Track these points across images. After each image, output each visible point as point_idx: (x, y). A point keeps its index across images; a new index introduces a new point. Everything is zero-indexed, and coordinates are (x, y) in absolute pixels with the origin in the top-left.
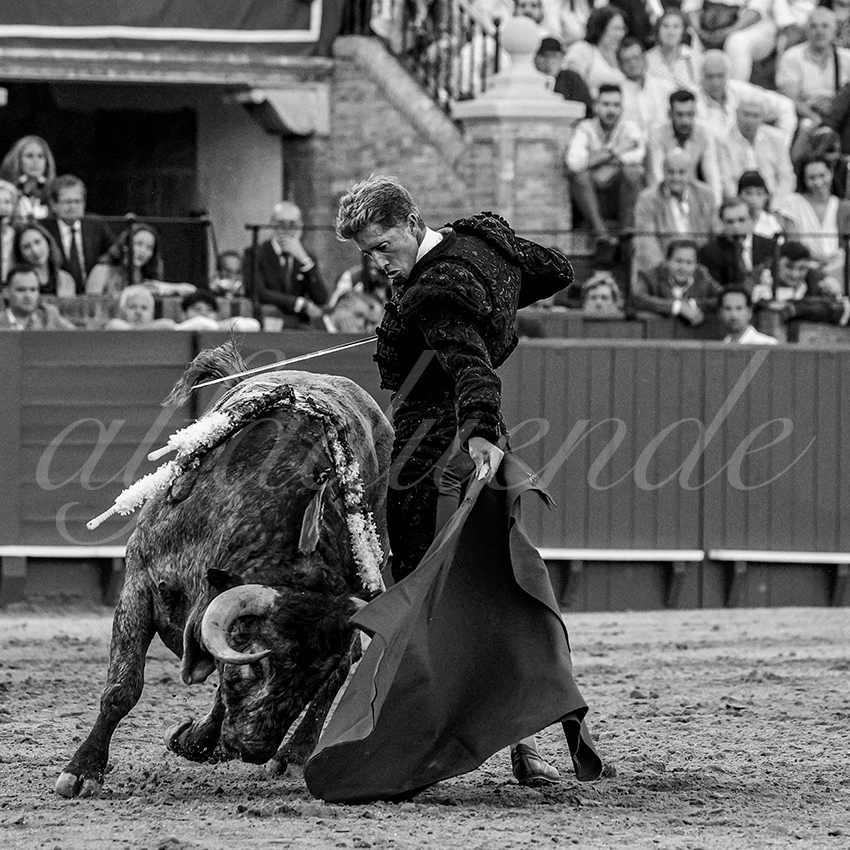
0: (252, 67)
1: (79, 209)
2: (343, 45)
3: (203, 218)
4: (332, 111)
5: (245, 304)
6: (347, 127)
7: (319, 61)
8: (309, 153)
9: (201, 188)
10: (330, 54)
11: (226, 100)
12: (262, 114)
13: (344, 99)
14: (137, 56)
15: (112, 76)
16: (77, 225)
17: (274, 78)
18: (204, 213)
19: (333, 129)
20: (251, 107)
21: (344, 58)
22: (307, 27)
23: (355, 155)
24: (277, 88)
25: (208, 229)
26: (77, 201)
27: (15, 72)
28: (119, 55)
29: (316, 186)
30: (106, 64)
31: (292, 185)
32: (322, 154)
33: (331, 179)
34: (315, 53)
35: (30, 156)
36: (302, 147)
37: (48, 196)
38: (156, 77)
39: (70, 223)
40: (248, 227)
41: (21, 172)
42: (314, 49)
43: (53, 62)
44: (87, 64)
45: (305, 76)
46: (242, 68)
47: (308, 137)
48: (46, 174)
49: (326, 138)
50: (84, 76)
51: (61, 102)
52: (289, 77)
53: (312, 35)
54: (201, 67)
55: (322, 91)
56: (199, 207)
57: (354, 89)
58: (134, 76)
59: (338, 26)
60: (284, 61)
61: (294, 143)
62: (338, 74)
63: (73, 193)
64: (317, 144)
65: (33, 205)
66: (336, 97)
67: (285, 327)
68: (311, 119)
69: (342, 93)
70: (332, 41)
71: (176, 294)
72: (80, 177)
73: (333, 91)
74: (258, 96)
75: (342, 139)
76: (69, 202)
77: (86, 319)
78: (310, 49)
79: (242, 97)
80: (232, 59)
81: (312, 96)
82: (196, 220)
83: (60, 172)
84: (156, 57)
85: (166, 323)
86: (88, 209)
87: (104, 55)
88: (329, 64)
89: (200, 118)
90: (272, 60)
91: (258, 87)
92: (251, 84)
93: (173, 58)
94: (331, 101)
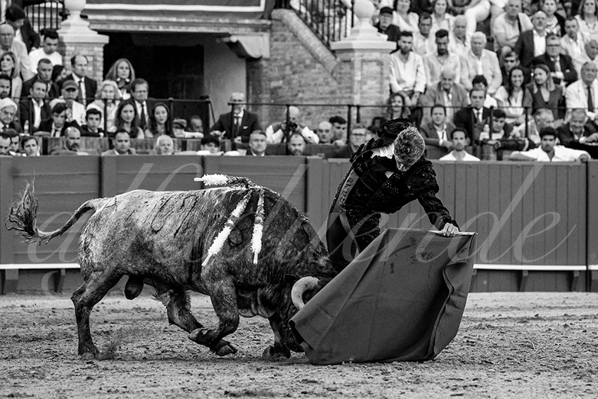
0: (231, 24)
2: (276, 13)
3: (207, 100)
4: (271, 46)
6: (278, 55)
7: (264, 21)
8: (259, 67)
9: (206, 85)
10: (270, 18)
11: (218, 41)
12: (236, 47)
13: (276, 40)
14: (174, 19)
15: (161, 29)
16: (144, 103)
17: (242, 30)
18: (207, 97)
19: (271, 55)
20: (231, 44)
21: (277, 20)
22: (259, 5)
23: (282, 68)
24: (244, 35)
25: (209, 105)
27: (113, 27)
28: (165, 19)
29: (263, 84)
30: (159, 23)
31: (251, 83)
32: (266, 68)
33: (270, 80)
34: (262, 18)
35: (122, 68)
36: (256, 65)
37: (131, 88)
38: (183, 29)
39: (140, 102)
41: (117, 77)
42: (262, 16)
43: (132, 22)
44: (149, 23)
45: (257, 29)
46: (225, 25)
47: (259, 59)
48: (130, 77)
49: (267, 60)
50: (147, 29)
51: (136, 42)
52: (249, 29)
53: (261, 8)
54: (205, 24)
55: (266, 36)
56: (205, 94)
57: (282, 35)
58: (172, 29)
59: (274, 4)
60: (247, 21)
61: (252, 63)
62: (273, 27)
63: (143, 87)
64: (264, 63)
65: (123, 94)
66: (273, 40)
68: (260, 50)
69: (276, 37)
70: (271, 11)
71: (194, 137)
72: (146, 79)
73: (271, 36)
74: (234, 39)
75: (276, 60)
76: (141, 92)
77: (149, 150)
78: (260, 16)
79: (226, 39)
80: (221, 20)
81: (260, 39)
82: (203, 101)
83: (137, 76)
84: (183, 20)
86: (149, 95)
87: (158, 19)
88: (269, 23)
89: (205, 50)
90: (240, 21)
91: (235, 35)
92: (231, 33)
93: (192, 20)
94: (270, 40)
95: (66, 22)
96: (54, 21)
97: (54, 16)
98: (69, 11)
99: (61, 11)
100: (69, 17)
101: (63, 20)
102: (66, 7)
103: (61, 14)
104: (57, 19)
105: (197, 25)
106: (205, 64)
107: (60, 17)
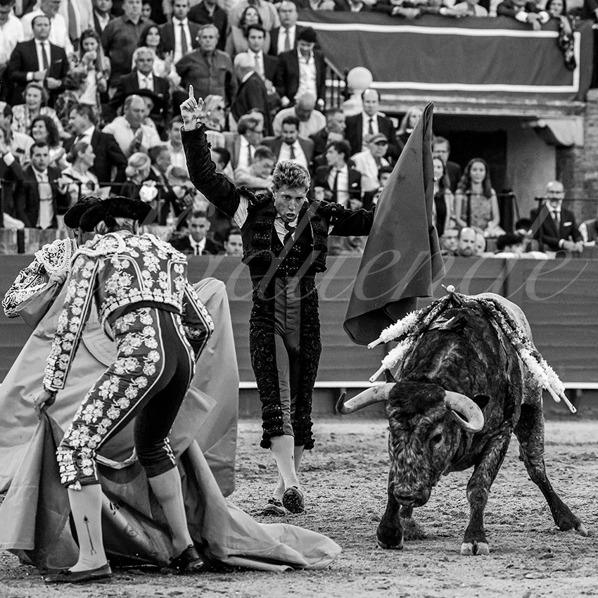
0: (540, 106)
2: (592, 94)
3: (511, 194)
4: (585, 132)
5: (535, 244)
6: (594, 142)
7: (577, 103)
8: (572, 157)
9: (509, 175)
10: (585, 100)
11: (524, 125)
12: (545, 133)
13: (592, 125)
14: (473, 100)
15: (458, 111)
17: (552, 113)
18: (511, 191)
19: (585, 143)
20: (538, 129)
21: (592, 102)
22: (571, 84)
24: (554, 118)
25: (513, 200)
26: (443, 152)
28: (462, 99)
29: (575, 175)
30: (455, 104)
31: (562, 174)
32: (579, 157)
33: (584, 171)
34: (576, 99)
36: (567, 153)
38: (484, 112)
40: (536, 199)
42: (576, 97)
45: (569, 112)
46: (533, 107)
47: (572, 147)
49: (581, 148)
52: (560, 112)
53: (575, 88)
54: (509, 106)
55: (579, 121)
56: (507, 187)
58: (470, 112)
59: (589, 83)
60: (558, 103)
61: (563, 152)
62: (589, 111)
64: (576, 152)
66: (587, 125)
67: (557, 257)
68: (573, 137)
69: (590, 122)
70: (586, 91)
73: (586, 121)
74: (542, 123)
75: (590, 148)
78: (573, 97)
79: (533, 124)
80: (527, 102)
81: (573, 123)
82: (506, 195)
84: (484, 101)
87: (454, 99)
88: (583, 105)
89: (509, 136)
90: (549, 103)
91: (542, 118)
92: (538, 116)
93: (493, 102)
94: (585, 126)
95: (348, 102)
96: (335, 101)
97: (336, 96)
98: (352, 89)
99: (343, 90)
100: (352, 97)
101: (346, 100)
102: (349, 85)
103: (343, 94)
104: (339, 99)
105: (500, 106)
106: (509, 150)
107: (342, 97)
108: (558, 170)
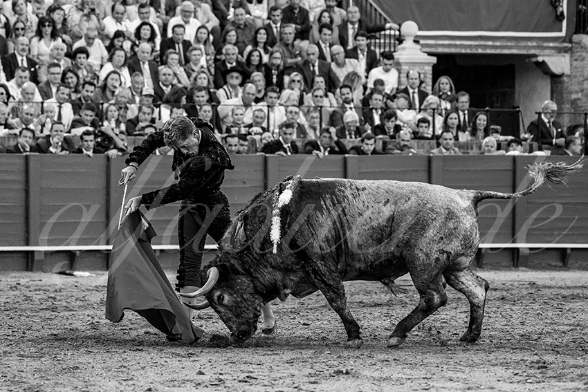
0: (539, 47)
1: (467, 105)
2: (576, 38)
3: (518, 109)
4: (571, 65)
5: (535, 144)
6: (578, 71)
7: (566, 45)
8: (562, 82)
9: (517, 96)
10: (571, 42)
11: (527, 60)
12: (542, 66)
13: (576, 60)
14: (490, 43)
15: (480, 51)
16: (466, 112)
17: (547, 52)
18: (518, 107)
19: (571, 73)
20: (537, 63)
21: (576, 43)
22: (561, 31)
23: (581, 83)
24: (548, 55)
25: (520, 113)
26: (466, 102)
27: (440, 50)
28: (483, 43)
29: (564, 96)
30: (478, 46)
32: (567, 83)
33: (571, 93)
34: (564, 41)
35: (443, 84)
36: (558, 80)
37: (453, 100)
38: (498, 51)
39: (463, 111)
40: (536, 113)
41: (440, 91)
42: (563, 40)
43: (456, 46)
44: (470, 46)
45: (560, 51)
46: (534, 47)
47: (562, 75)
48: (451, 90)
49: (568, 76)
50: (468, 51)
51: (459, 62)
52: (553, 51)
53: (563, 34)
54: (516, 47)
55: (567, 56)
56: (516, 105)
57: (581, 56)
58: (489, 51)
59: (574, 31)
60: (551, 45)
61: (555, 78)
62: (574, 50)
63: (464, 99)
64: (565, 79)
65: (446, 103)
66: (573, 59)
67: (551, 154)
68: (563, 69)
69: (575, 57)
70: (572, 36)
71: (506, 140)
72: (467, 92)
73: (571, 57)
74: (540, 59)
75: (575, 76)
76: (463, 102)
77: (469, 151)
78: (562, 39)
79: (534, 60)
80: (529, 44)
81: (563, 59)
82: (515, 110)
84: (498, 44)
85: (502, 152)
86: (470, 106)
87: (477, 43)
88: (570, 45)
89: (516, 70)
90: (546, 44)
91: (540, 55)
92: (538, 54)
93: (505, 44)
94: (571, 61)
95: (402, 46)
96: (392, 45)
97: (392, 41)
98: (404, 37)
99: (398, 37)
100: (404, 42)
101: (399, 44)
102: (402, 33)
103: (398, 40)
104: (395, 43)
105: (510, 48)
106: (516, 80)
107: (397, 42)
108: (552, 92)
